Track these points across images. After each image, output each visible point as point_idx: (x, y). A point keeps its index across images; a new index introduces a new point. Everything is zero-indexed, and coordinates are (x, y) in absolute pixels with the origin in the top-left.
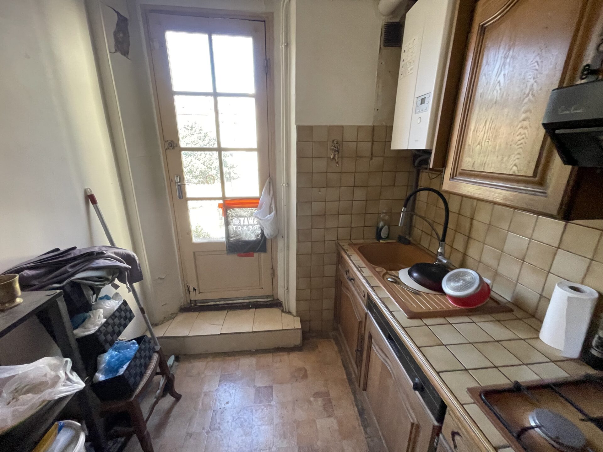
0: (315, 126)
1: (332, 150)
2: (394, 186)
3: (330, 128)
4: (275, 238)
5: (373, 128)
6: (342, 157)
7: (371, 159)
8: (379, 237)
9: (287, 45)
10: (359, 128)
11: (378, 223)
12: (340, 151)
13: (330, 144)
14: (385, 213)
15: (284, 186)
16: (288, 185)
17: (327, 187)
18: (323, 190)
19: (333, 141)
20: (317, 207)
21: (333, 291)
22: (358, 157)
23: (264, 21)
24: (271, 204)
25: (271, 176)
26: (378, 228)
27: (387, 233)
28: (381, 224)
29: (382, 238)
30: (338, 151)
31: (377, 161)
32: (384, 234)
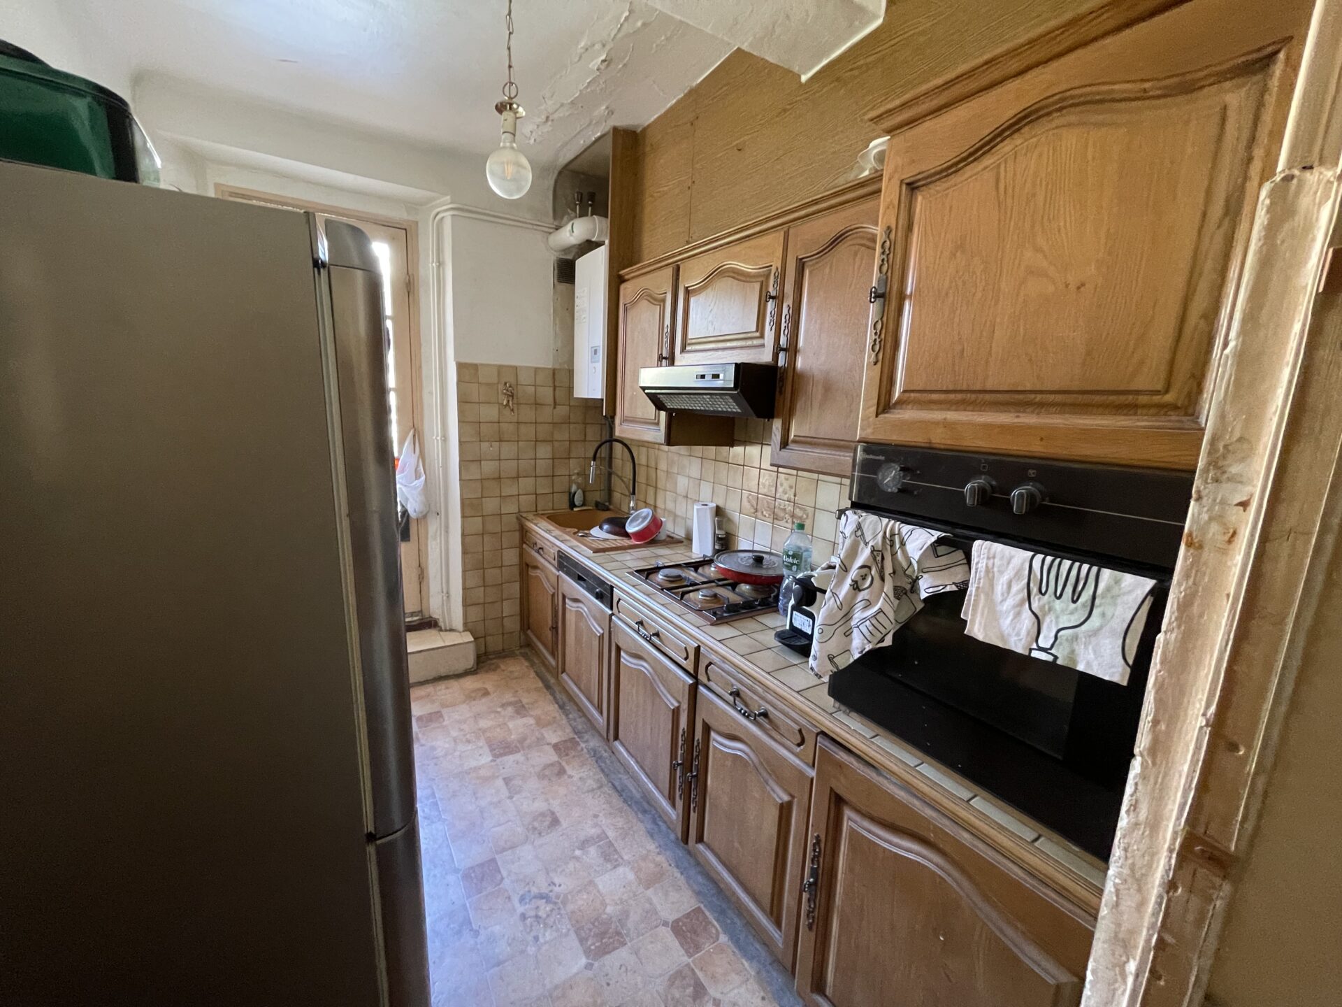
0: (482, 365)
1: (505, 394)
2: (585, 440)
3: (500, 368)
4: (424, 517)
5: (554, 372)
6: (518, 404)
7: (555, 408)
8: (572, 505)
9: (440, 264)
10: (536, 370)
11: (570, 488)
12: (515, 397)
13: (501, 387)
14: (578, 474)
15: (438, 441)
16: (445, 439)
17: (500, 441)
18: (496, 444)
19: (506, 384)
20: (489, 467)
21: (516, 587)
22: (537, 404)
23: (406, 229)
24: (418, 466)
25: (416, 426)
26: (570, 493)
27: (582, 499)
28: (574, 488)
29: (576, 506)
30: (512, 396)
31: (562, 410)
32: (578, 499)
